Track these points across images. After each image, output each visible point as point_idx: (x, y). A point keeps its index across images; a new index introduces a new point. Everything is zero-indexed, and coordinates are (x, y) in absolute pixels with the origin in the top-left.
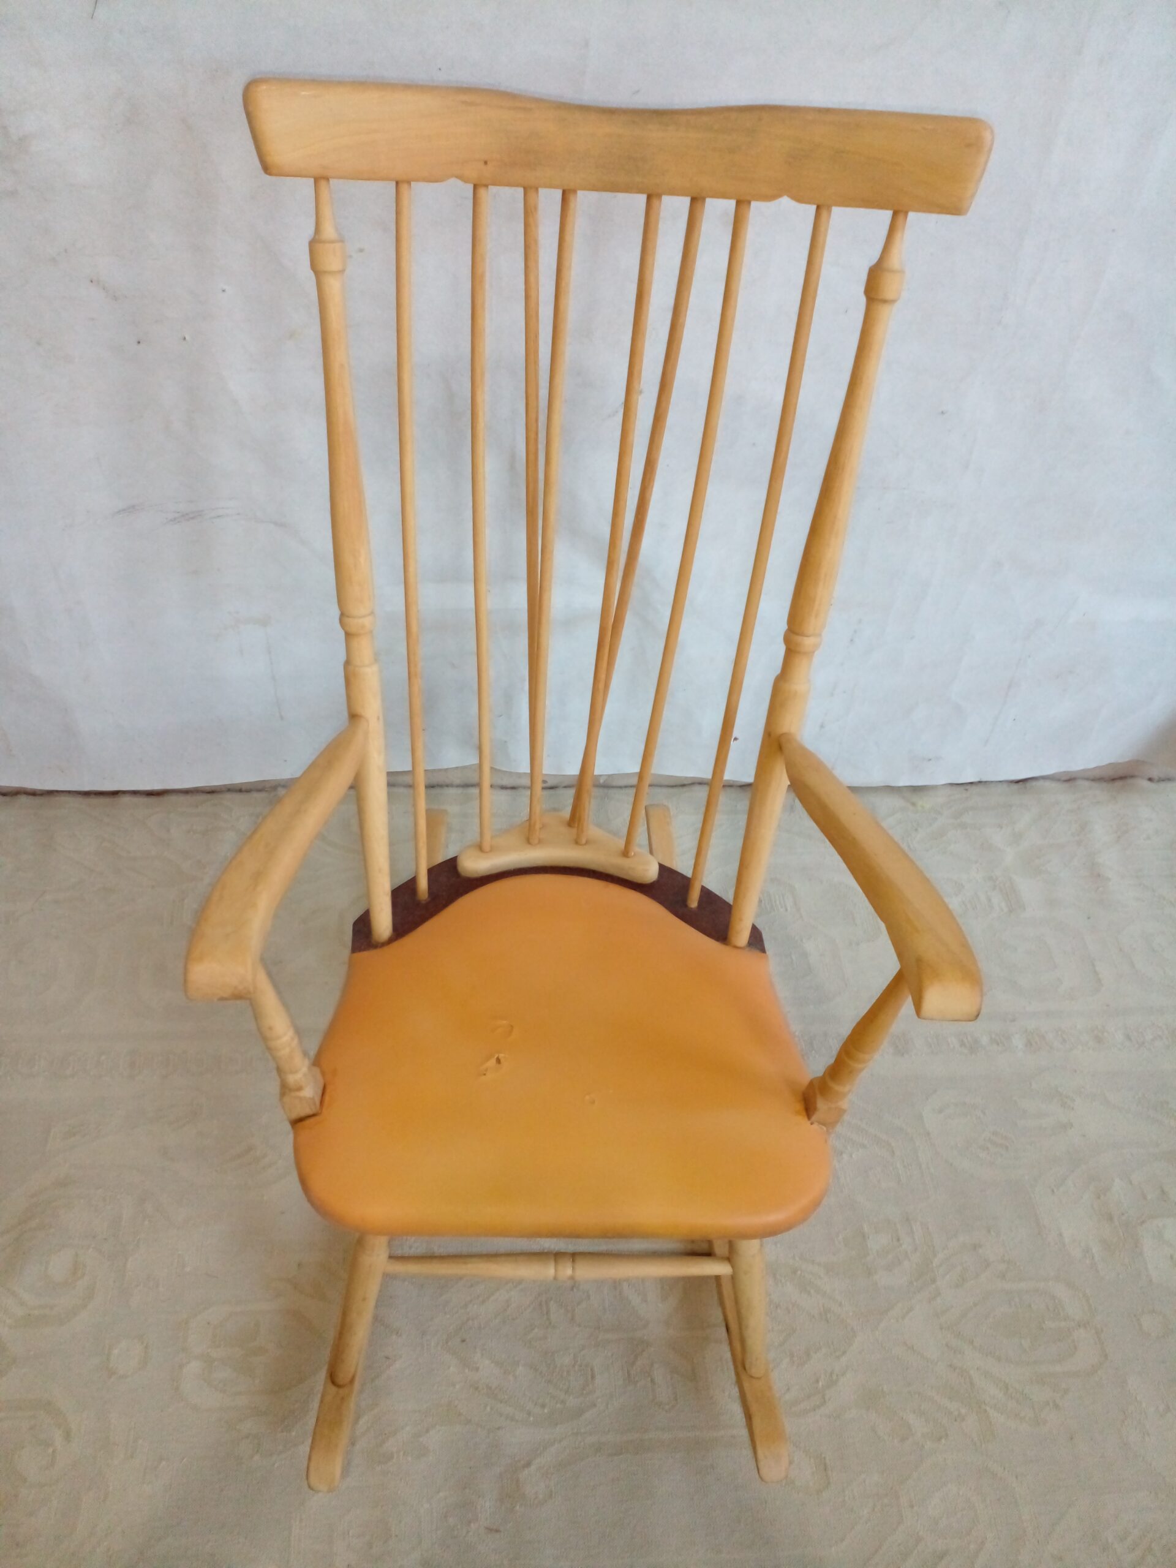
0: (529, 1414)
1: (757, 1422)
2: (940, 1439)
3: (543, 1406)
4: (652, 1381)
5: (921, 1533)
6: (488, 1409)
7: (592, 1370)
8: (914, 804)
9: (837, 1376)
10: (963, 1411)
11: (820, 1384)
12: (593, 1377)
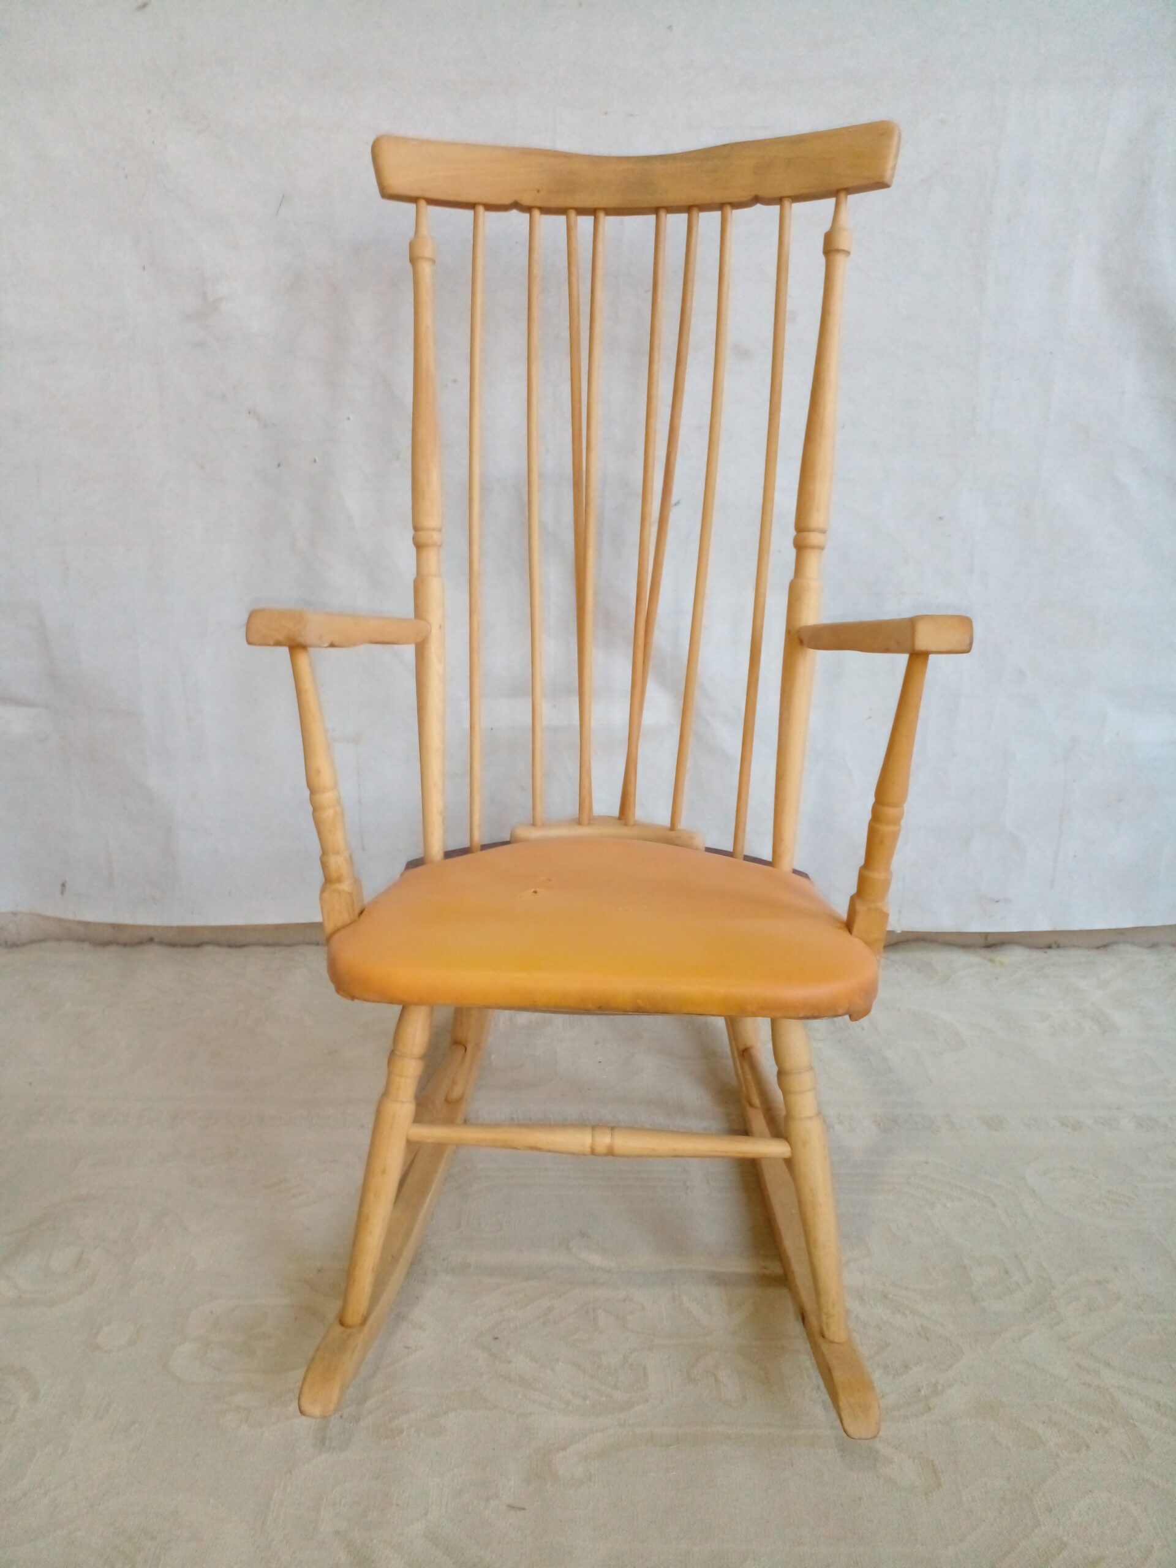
0: (568, 1403)
1: (838, 1375)
2: (1078, 1451)
3: (585, 1398)
4: (716, 1380)
5: (1065, 1539)
6: (520, 1396)
7: (645, 1368)
8: (991, 961)
9: (943, 1386)
10: (1105, 1424)
11: (923, 1393)
12: (645, 1375)
